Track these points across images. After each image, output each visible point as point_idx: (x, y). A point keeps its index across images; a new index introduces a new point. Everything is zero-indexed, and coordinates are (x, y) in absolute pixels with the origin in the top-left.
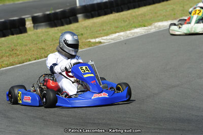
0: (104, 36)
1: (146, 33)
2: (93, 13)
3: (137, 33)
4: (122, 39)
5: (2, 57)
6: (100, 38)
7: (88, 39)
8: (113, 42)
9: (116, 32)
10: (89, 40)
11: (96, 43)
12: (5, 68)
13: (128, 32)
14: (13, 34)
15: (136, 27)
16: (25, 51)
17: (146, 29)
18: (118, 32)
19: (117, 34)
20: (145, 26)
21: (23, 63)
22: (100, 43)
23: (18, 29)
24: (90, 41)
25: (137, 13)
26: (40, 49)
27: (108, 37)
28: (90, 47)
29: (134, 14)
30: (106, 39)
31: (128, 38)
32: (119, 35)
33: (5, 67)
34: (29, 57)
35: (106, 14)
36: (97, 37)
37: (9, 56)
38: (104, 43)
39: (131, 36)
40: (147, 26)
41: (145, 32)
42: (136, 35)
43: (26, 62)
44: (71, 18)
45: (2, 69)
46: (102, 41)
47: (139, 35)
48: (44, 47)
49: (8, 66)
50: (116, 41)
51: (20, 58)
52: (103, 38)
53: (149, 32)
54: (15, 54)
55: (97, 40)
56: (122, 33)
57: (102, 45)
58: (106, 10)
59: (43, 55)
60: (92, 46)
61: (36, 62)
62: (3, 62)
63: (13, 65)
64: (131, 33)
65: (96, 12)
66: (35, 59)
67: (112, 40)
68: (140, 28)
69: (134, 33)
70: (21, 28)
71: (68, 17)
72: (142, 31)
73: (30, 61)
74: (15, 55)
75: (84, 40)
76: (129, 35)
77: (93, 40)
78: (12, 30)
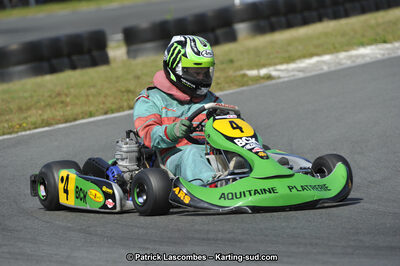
0: (281, 63)
1: (387, 56)
2: (274, 19)
3: (363, 56)
4: (325, 68)
5: (29, 108)
6: (271, 68)
7: (242, 69)
8: (301, 75)
9: (311, 55)
10: (242, 72)
11: (259, 79)
12: (28, 132)
13: (342, 55)
14: (74, 67)
15: (363, 44)
16: (87, 96)
17: (387, 49)
18: (318, 55)
19: (315, 60)
20: (385, 42)
21: (75, 120)
22: (269, 77)
23: (87, 57)
24: (245, 75)
25: (380, 20)
26: (123, 92)
27: (292, 66)
28: (243, 86)
29: (373, 22)
30: (286, 70)
31: (339, 67)
32: (318, 62)
33: (30, 129)
34: (92, 109)
35: (305, 22)
36: (264, 66)
37: (45, 106)
38: (279, 78)
39: (349, 63)
40: (391, 42)
41: (384, 55)
42: (360, 61)
43: (83, 118)
44: (219, 32)
45: (20, 134)
46: (274, 73)
47: (368, 60)
48: (132, 88)
49: (36, 128)
50: (308, 74)
51: (69, 111)
52: (279, 67)
53: (393, 55)
54: (62, 102)
55: (263, 72)
56: (327, 58)
57: (274, 82)
58: (306, 14)
59: (125, 104)
60: (248, 85)
61: (106, 119)
62: (26, 118)
63: (49, 125)
64: (351, 57)
65: (283, 19)
66: (106, 113)
67: (299, 71)
68: (373, 47)
69: (357, 57)
70: (95, 53)
71: (213, 30)
72: (377, 51)
73: (91, 115)
74: (61, 105)
75: (231, 73)
76: (344, 61)
77: (253, 73)
78: (75, 58)
